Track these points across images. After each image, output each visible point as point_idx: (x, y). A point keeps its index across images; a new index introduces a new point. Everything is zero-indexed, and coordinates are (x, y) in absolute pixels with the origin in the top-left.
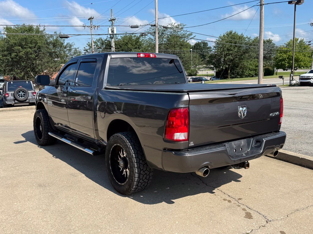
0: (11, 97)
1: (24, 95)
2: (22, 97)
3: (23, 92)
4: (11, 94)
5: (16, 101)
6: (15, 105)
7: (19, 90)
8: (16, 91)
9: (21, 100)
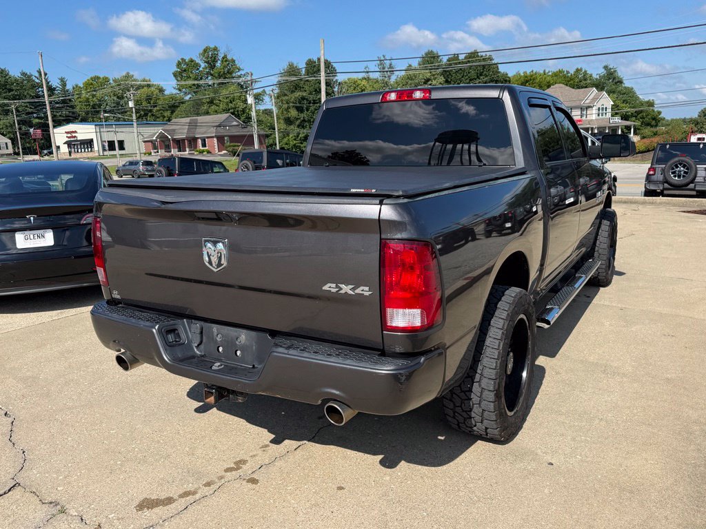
0: (660, 175)
1: (685, 172)
2: (679, 177)
3: (684, 166)
4: (660, 169)
5: (666, 185)
6: (665, 192)
7: (676, 162)
8: (669, 163)
9: (676, 182)
